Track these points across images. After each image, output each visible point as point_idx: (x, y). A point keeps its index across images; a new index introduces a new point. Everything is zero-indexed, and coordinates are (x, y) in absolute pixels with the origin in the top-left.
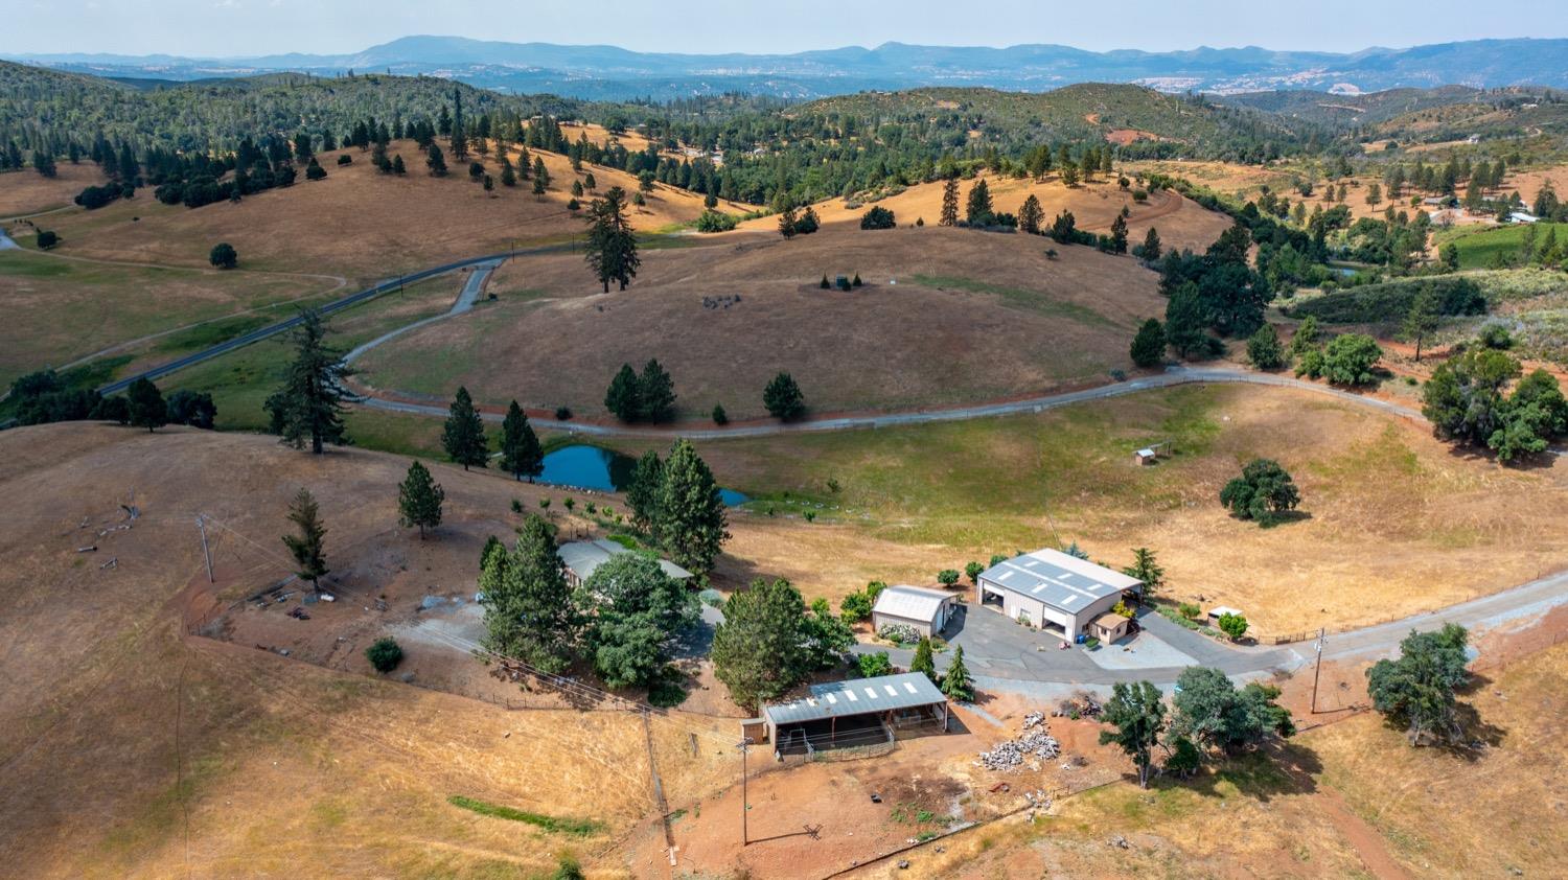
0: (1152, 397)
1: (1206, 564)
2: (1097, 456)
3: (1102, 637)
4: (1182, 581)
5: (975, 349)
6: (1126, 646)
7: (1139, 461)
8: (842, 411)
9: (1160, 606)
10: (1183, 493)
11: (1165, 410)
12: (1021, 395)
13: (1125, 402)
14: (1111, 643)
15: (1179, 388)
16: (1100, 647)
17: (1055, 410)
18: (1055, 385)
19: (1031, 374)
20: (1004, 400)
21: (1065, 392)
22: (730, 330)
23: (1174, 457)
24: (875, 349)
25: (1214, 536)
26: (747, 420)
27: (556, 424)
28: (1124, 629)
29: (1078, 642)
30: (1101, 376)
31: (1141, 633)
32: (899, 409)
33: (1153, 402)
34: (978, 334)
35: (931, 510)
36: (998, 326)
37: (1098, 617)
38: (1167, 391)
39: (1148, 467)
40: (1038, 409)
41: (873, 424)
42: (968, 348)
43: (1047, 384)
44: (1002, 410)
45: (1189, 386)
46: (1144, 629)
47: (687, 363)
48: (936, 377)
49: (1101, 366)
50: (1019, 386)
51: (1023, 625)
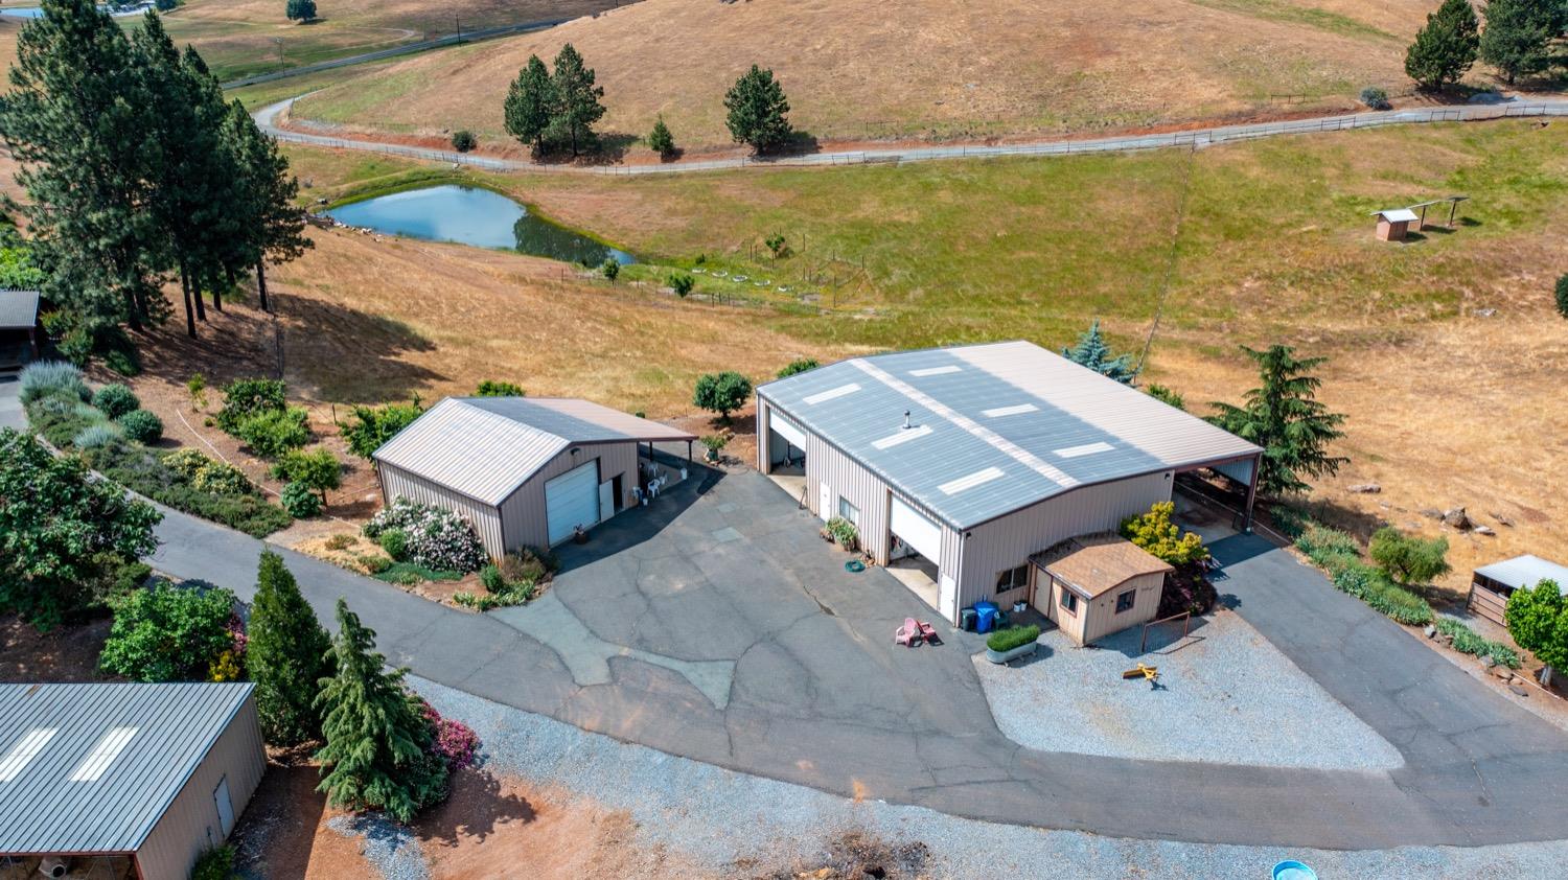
0: (1435, 135)
1: (1496, 432)
2: (1300, 222)
3: (1062, 615)
4: (1419, 467)
5: (1118, 54)
6: (1140, 663)
7: (1383, 231)
8: (857, 140)
9: (1314, 532)
10: (1468, 292)
11: (1456, 155)
12: (1180, 123)
13: (1376, 138)
14: (1089, 645)
15: (1494, 124)
16: (1044, 652)
17: (1236, 145)
18: (1247, 107)
19: (1207, 91)
20: (1150, 130)
21: (1264, 121)
22: (741, 28)
23: (1464, 230)
24: (947, 51)
25: (1527, 374)
26: (707, 151)
27: (452, 154)
28: (1148, 602)
29: (972, 625)
30: (1343, 100)
31: (1218, 619)
32: (954, 139)
33: (1436, 142)
34: (1132, 33)
35: (929, 294)
36: (1170, 23)
37: (1064, 547)
38: (1469, 127)
39: (1399, 244)
40: (1202, 142)
41: (899, 158)
42: (1107, 52)
43: (1233, 106)
44: (1135, 144)
45: (1514, 122)
46: (1232, 602)
47: (660, 74)
48: (1036, 92)
49: (1346, 84)
50: (1180, 107)
51: (838, 547)
